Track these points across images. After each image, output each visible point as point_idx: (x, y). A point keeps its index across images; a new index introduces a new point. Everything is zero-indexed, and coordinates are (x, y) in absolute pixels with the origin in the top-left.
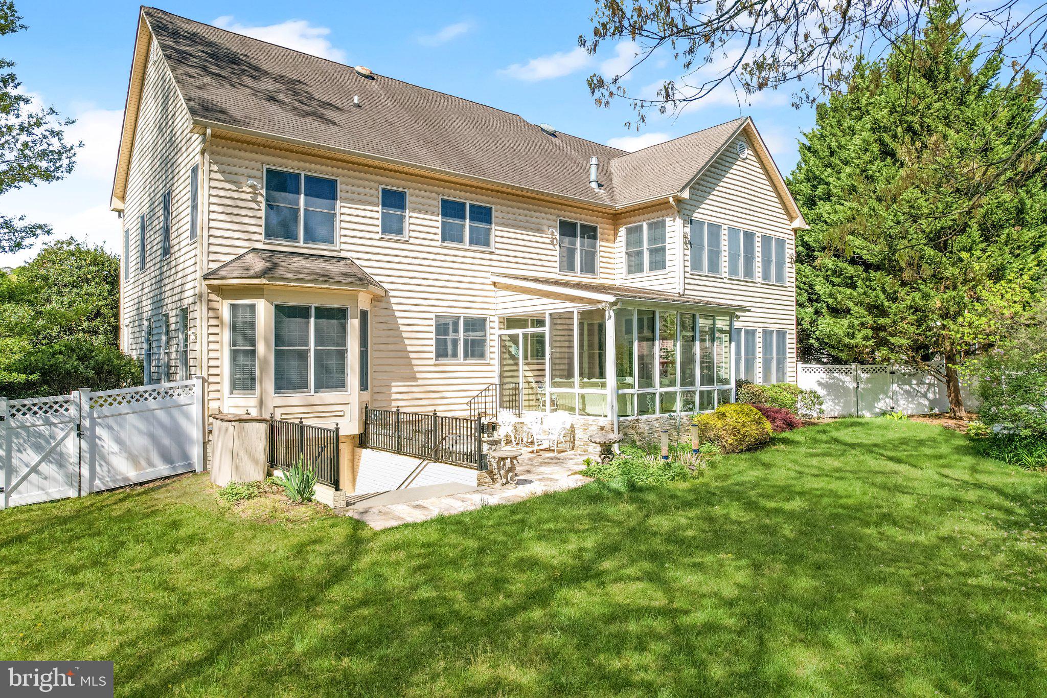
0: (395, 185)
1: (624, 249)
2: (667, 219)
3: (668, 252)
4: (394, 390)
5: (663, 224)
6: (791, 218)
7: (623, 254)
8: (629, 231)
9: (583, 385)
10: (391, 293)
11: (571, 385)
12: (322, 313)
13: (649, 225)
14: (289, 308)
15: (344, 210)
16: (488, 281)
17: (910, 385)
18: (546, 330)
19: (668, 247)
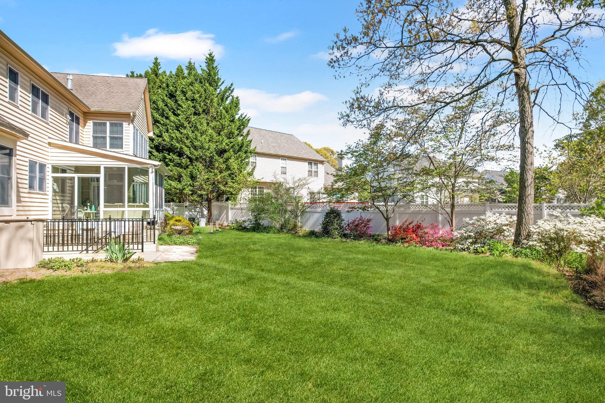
0: (14, 66)
1: (91, 133)
2: (124, 123)
3: (124, 140)
5: (121, 125)
6: (149, 131)
7: (91, 137)
8: (95, 124)
9: (129, 206)
11: (123, 206)
13: (112, 125)
16: (46, 142)
18: (102, 176)
19: (124, 138)
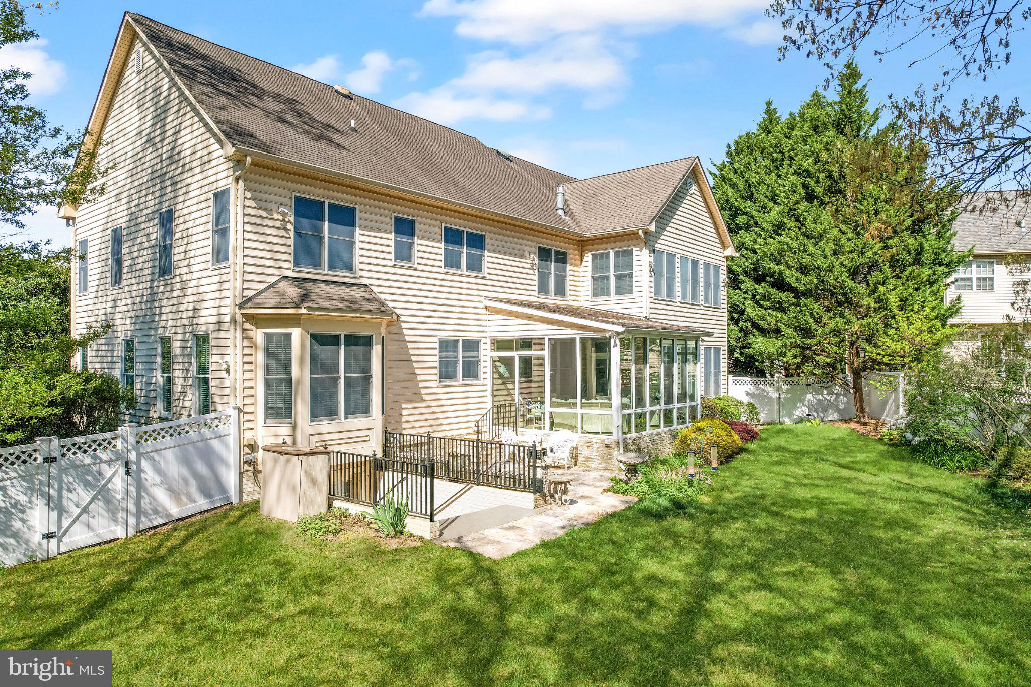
0: (405, 213)
1: (590, 274)
2: (634, 249)
3: (635, 279)
4: (404, 412)
5: (630, 253)
6: (725, 247)
7: (590, 279)
8: (595, 257)
9: (583, 406)
10: (403, 318)
11: (575, 405)
12: (352, 341)
13: (617, 254)
14: (322, 336)
15: (363, 238)
16: (481, 305)
17: (822, 395)
18: (546, 354)
19: (635, 274)
